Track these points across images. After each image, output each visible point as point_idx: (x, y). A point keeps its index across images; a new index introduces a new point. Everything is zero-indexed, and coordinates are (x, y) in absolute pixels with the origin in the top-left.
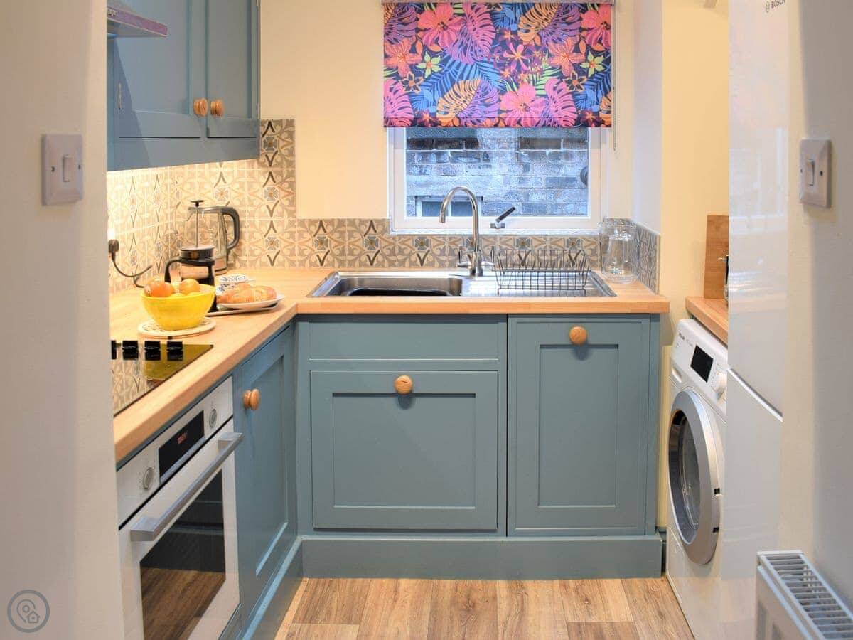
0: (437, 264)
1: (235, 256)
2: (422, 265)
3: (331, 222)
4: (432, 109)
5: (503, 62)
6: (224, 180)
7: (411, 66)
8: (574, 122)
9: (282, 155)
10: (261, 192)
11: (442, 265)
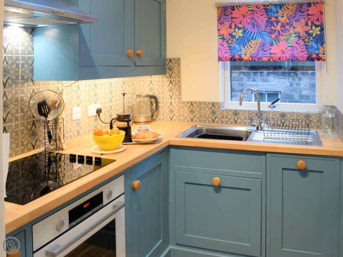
0: (242, 123)
1: (157, 116)
2: (236, 123)
3: (196, 103)
4: (239, 53)
5: (272, 31)
6: (152, 83)
7: (229, 34)
8: (306, 59)
9: (175, 73)
10: (167, 89)
11: (245, 124)
